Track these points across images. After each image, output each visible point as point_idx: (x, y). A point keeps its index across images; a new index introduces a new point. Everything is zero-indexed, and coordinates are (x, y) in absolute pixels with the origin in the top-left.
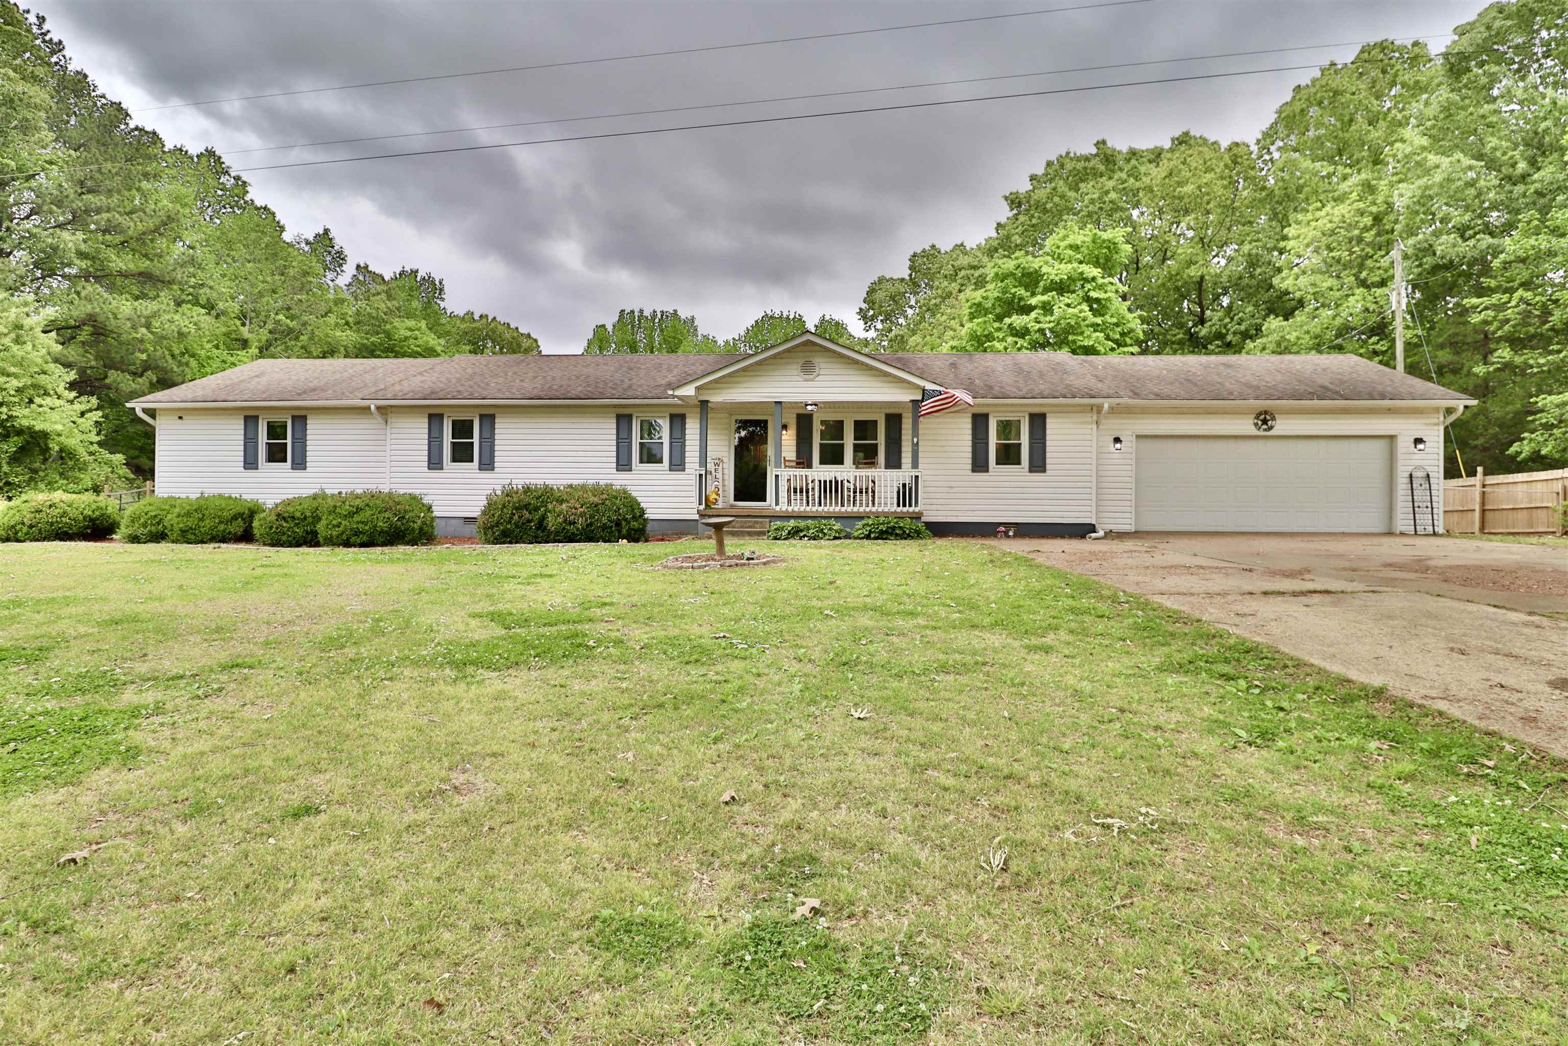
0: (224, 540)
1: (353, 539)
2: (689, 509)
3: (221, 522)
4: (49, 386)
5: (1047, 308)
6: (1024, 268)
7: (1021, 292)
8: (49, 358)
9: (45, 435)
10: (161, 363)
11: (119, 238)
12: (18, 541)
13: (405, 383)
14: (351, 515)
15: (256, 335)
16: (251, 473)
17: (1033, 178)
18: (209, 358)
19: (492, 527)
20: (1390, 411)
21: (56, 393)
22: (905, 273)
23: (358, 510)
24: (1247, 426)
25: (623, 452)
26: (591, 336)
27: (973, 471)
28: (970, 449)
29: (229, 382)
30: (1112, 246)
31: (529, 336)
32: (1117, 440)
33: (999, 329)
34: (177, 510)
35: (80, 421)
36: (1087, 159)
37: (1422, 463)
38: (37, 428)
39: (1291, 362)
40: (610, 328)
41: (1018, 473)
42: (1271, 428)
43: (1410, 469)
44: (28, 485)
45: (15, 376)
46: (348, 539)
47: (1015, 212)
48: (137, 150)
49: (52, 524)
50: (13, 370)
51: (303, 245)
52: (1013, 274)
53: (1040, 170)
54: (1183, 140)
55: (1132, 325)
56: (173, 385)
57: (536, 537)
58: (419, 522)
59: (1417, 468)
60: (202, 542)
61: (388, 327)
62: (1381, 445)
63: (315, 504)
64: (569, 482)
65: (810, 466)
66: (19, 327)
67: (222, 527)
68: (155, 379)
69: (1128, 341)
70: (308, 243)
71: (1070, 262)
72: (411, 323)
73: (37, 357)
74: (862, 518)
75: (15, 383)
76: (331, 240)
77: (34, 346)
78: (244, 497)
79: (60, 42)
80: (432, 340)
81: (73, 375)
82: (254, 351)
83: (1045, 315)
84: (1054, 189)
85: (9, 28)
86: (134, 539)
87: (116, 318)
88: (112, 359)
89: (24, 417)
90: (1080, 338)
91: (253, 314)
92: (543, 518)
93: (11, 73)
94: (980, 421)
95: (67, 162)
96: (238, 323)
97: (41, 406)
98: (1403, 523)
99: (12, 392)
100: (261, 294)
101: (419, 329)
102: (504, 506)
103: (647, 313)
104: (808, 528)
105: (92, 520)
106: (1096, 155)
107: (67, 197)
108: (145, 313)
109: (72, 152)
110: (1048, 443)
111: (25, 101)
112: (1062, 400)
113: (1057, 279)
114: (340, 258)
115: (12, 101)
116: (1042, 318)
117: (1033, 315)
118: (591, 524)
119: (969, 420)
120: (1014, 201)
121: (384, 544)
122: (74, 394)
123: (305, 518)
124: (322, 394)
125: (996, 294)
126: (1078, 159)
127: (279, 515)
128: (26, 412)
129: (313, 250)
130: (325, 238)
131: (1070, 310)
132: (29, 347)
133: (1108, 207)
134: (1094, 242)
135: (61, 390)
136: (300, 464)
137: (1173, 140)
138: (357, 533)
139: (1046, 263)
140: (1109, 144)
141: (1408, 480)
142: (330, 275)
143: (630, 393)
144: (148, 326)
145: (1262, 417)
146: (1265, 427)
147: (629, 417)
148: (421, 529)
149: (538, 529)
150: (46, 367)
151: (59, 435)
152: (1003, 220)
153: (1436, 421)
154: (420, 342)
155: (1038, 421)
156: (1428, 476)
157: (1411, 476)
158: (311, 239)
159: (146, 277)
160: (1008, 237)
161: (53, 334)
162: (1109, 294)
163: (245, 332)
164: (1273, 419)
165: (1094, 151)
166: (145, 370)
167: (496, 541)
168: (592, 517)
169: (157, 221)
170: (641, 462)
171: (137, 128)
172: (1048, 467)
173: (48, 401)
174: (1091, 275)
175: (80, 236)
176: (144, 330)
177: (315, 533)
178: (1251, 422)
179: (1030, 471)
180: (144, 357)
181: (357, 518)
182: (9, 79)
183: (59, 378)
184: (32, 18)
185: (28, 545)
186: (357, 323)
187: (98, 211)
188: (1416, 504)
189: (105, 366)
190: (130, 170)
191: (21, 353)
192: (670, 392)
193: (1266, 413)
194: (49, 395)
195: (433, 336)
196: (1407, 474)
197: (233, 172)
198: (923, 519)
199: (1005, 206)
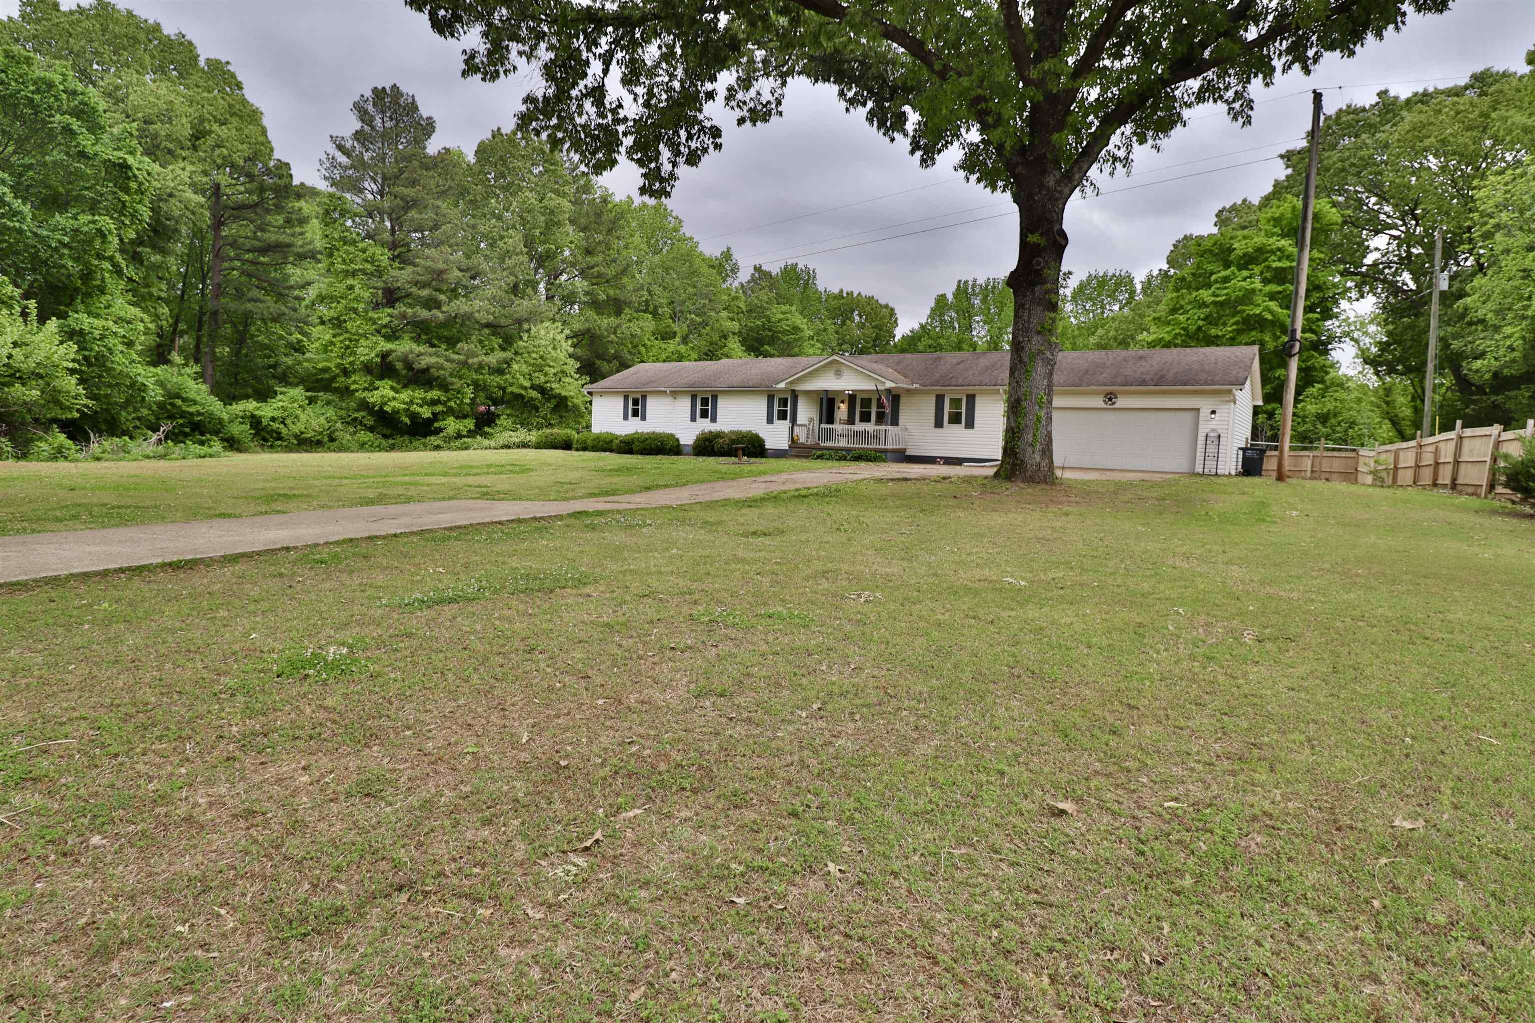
0: (605, 450)
1: (643, 452)
2: (784, 444)
3: (604, 443)
4: (568, 371)
6: (1221, 244)
7: (1213, 267)
8: (567, 356)
9: (566, 398)
12: (540, 448)
13: (687, 378)
14: (643, 441)
15: (680, 328)
18: (653, 346)
19: (695, 449)
21: (571, 375)
23: (646, 439)
24: (1099, 402)
25: (770, 414)
26: (933, 305)
27: (936, 427)
28: (934, 415)
29: (622, 378)
34: (591, 438)
37: (1214, 427)
38: (562, 394)
40: (950, 297)
41: (959, 430)
42: (1114, 404)
43: (1207, 430)
45: (553, 367)
50: (552, 364)
56: (628, 367)
58: (670, 446)
59: (1213, 430)
60: (598, 451)
62: (1189, 415)
63: (633, 436)
65: (853, 423)
66: (554, 340)
67: (605, 445)
70: (716, 259)
72: (784, 308)
73: (562, 356)
74: (855, 450)
75: (553, 371)
77: (561, 350)
78: (617, 433)
81: (578, 365)
87: (600, 329)
88: (598, 353)
89: (557, 388)
92: (715, 444)
94: (940, 399)
96: (671, 321)
97: (564, 382)
98: (1198, 467)
99: (552, 376)
100: (684, 301)
101: (790, 312)
102: (700, 440)
104: (827, 456)
105: (566, 440)
108: (614, 325)
110: (976, 412)
112: (982, 387)
113: (1241, 253)
114: (736, 268)
117: (1213, 289)
119: (934, 399)
121: (654, 455)
122: (578, 376)
123: (629, 443)
127: (621, 441)
128: (558, 386)
129: (719, 264)
130: (727, 254)
132: (559, 351)
135: (572, 373)
136: (644, 418)
138: (645, 449)
141: (1204, 438)
142: (729, 281)
144: (615, 333)
145: (1109, 396)
146: (1110, 403)
147: (774, 396)
148: (669, 449)
149: (711, 450)
150: (567, 361)
151: (572, 398)
154: (789, 322)
155: (971, 399)
156: (1219, 436)
157: (1207, 436)
158: (718, 256)
159: (617, 301)
161: (569, 342)
163: (675, 327)
164: (1116, 397)
165: (1375, 101)
166: (614, 360)
167: (695, 455)
169: (622, 267)
170: (778, 419)
172: (975, 425)
173: (568, 380)
175: (585, 282)
176: (613, 336)
177: (632, 449)
178: (1101, 399)
179: (966, 428)
180: (613, 351)
181: (645, 443)
183: (572, 365)
185: (543, 450)
186: (749, 311)
187: (594, 266)
188: (1207, 455)
189: (596, 358)
191: (555, 355)
192: (776, 386)
193: (1110, 393)
194: (567, 376)
196: (1204, 435)
197: (674, 214)
198: (907, 454)
199: (1281, 163)
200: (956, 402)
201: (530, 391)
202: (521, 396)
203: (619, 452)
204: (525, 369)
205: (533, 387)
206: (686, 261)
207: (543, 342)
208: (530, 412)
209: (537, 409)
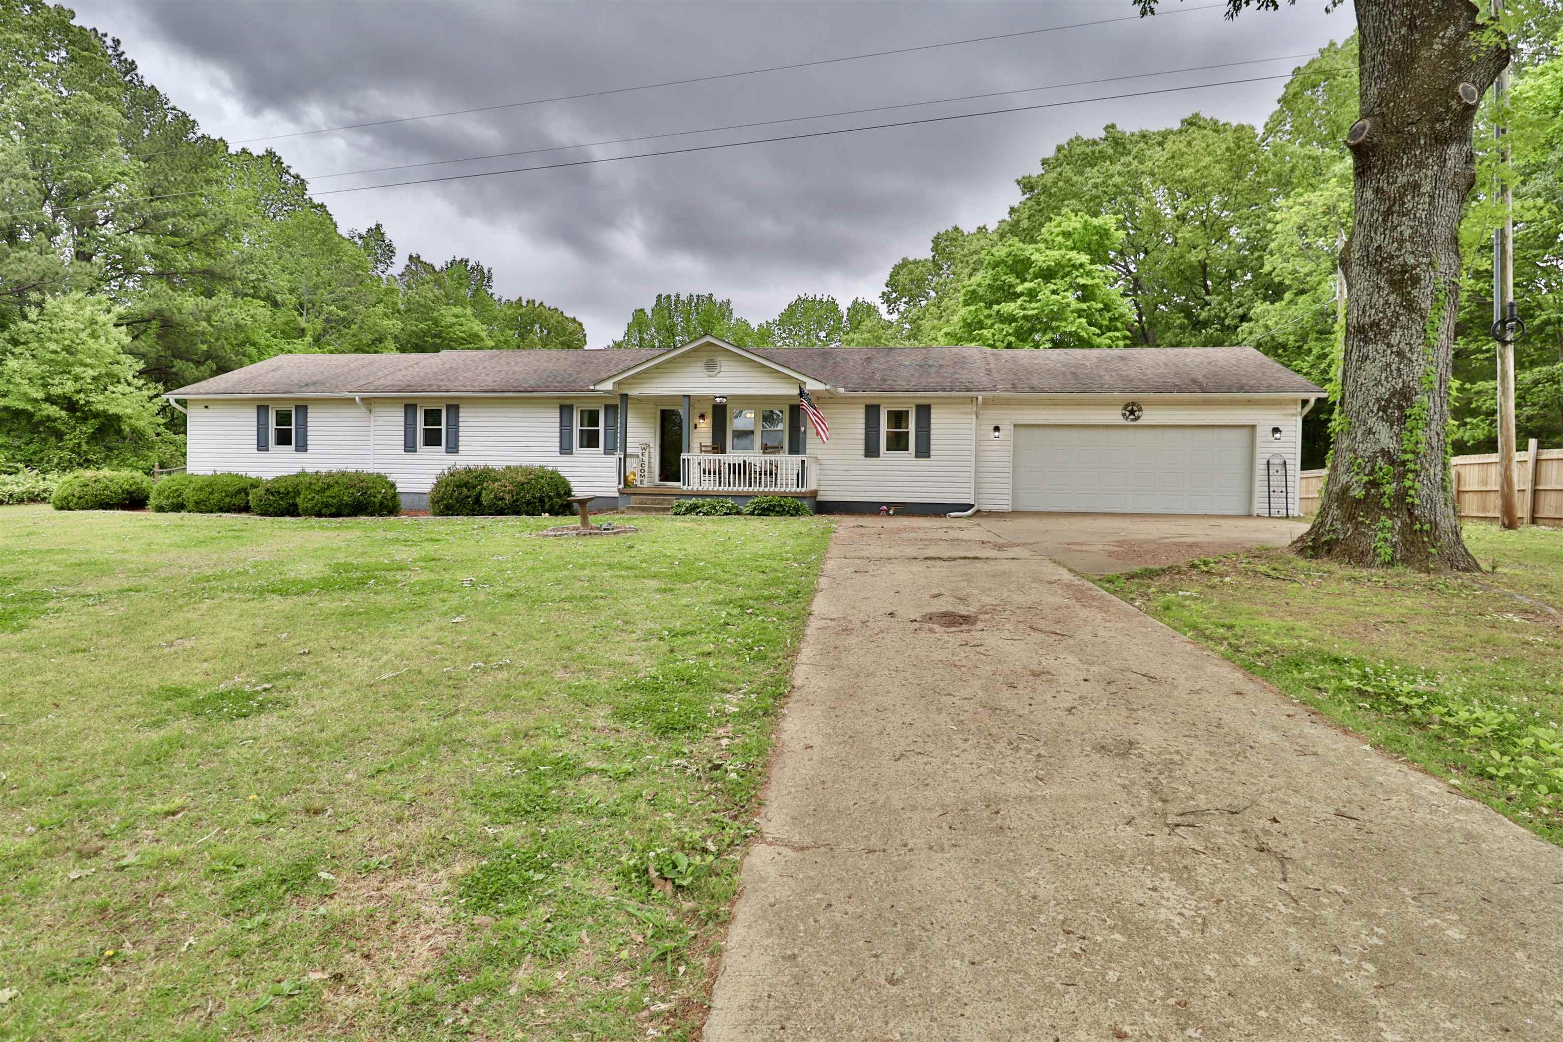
0: (228, 510)
1: (324, 511)
2: (609, 486)
3: (227, 496)
4: (121, 375)
5: (1032, 295)
6: (1015, 255)
7: (1012, 279)
8: (120, 349)
9: (118, 418)
10: (221, 353)
11: (184, 241)
12: (70, 509)
13: (389, 377)
14: (323, 490)
15: (311, 324)
16: (263, 454)
17: (1044, 162)
18: (268, 346)
19: (438, 502)
20: (1250, 403)
21: (126, 381)
22: (929, 255)
23: (329, 486)
24: (1115, 416)
25: (566, 437)
26: (630, 320)
27: (866, 456)
28: (863, 437)
29: (249, 376)
30: (1104, 233)
31: (574, 320)
32: (997, 429)
33: (989, 316)
34: (192, 486)
35: (148, 405)
36: (1095, 143)
38: (110, 412)
39: (1186, 355)
40: (649, 312)
41: (905, 459)
43: (1268, 456)
44: (105, 462)
45: (92, 367)
46: (320, 510)
47: (1028, 196)
48: (201, 159)
49: (96, 496)
50: (89, 361)
51: (356, 239)
52: (1004, 262)
53: (1050, 153)
54: (1192, 122)
55: (1122, 310)
57: (473, 510)
58: (380, 496)
60: (211, 512)
61: (435, 314)
63: (297, 481)
64: (508, 464)
65: (723, 451)
66: (93, 322)
67: (227, 500)
68: (215, 368)
69: (1119, 325)
70: (361, 237)
71: (1060, 249)
72: (458, 310)
73: (109, 349)
74: (750, 497)
75: (91, 372)
76: (383, 234)
77: (107, 339)
78: (249, 474)
79: (133, 62)
80: (477, 327)
81: (141, 365)
82: (309, 339)
83: (1030, 302)
84: (1060, 174)
85: (85, 53)
86: (160, 509)
87: (180, 312)
88: (178, 349)
89: (99, 402)
90: (1064, 324)
91: (310, 305)
92: (480, 494)
93: (87, 95)
94: (872, 412)
95: (137, 173)
96: (296, 313)
97: (113, 392)
98: (1259, 507)
99: (89, 381)
100: (316, 287)
101: (464, 316)
102: (448, 485)
103: (684, 297)
104: (704, 505)
105: (129, 493)
106: (1106, 139)
107: (137, 204)
108: (205, 308)
109: (142, 164)
110: (932, 432)
111: (100, 119)
112: (940, 393)
113: (1044, 265)
114: (390, 251)
115: (88, 120)
116: (1027, 305)
117: (1019, 302)
118: (517, 500)
119: (863, 411)
120: (1027, 185)
121: (349, 515)
122: (142, 382)
123: (288, 493)
124: (320, 388)
125: (988, 282)
126: (1086, 143)
127: (268, 490)
128: (101, 397)
129: (366, 246)
130: (376, 232)
131: (1054, 297)
132: (102, 340)
133: (1111, 190)
134: (1085, 228)
135: (130, 378)
136: (302, 447)
137: (1183, 122)
138: (327, 505)
139: (1037, 250)
140: (1119, 128)
142: (381, 267)
143: (571, 387)
144: (208, 320)
145: (1130, 408)
146: (1132, 417)
147: (571, 407)
148: (381, 503)
149: (475, 503)
150: (118, 358)
151: (130, 418)
152: (1016, 204)
153: (1294, 412)
154: (465, 328)
155: (924, 411)
158: (364, 233)
159: (209, 273)
160: (1018, 222)
161: (124, 328)
162: (1097, 281)
163: (302, 322)
165: (1103, 134)
166: (207, 360)
167: (442, 514)
168: (518, 494)
169: (217, 224)
170: (581, 446)
171: (203, 137)
172: (932, 453)
173: (121, 388)
174: (1078, 262)
175: (149, 239)
176: (204, 324)
177: (295, 505)
179: (916, 456)
180: (205, 347)
181: (327, 493)
182: (86, 101)
183: (130, 366)
184: (109, 42)
185: (77, 512)
186: (409, 310)
187: (165, 216)
189: (173, 356)
190: (193, 179)
191: (96, 346)
192: (592, 387)
194: (119, 382)
195: (478, 322)
196: (1265, 461)
197: (293, 171)
198: (819, 499)
199: (1018, 190)
200: (898, 418)
201: (46, 406)
202: (29, 415)
203: (264, 513)
204: (33, 367)
205: (50, 399)
206: (318, 231)
207: (70, 324)
208: (45, 441)
209: (59, 436)
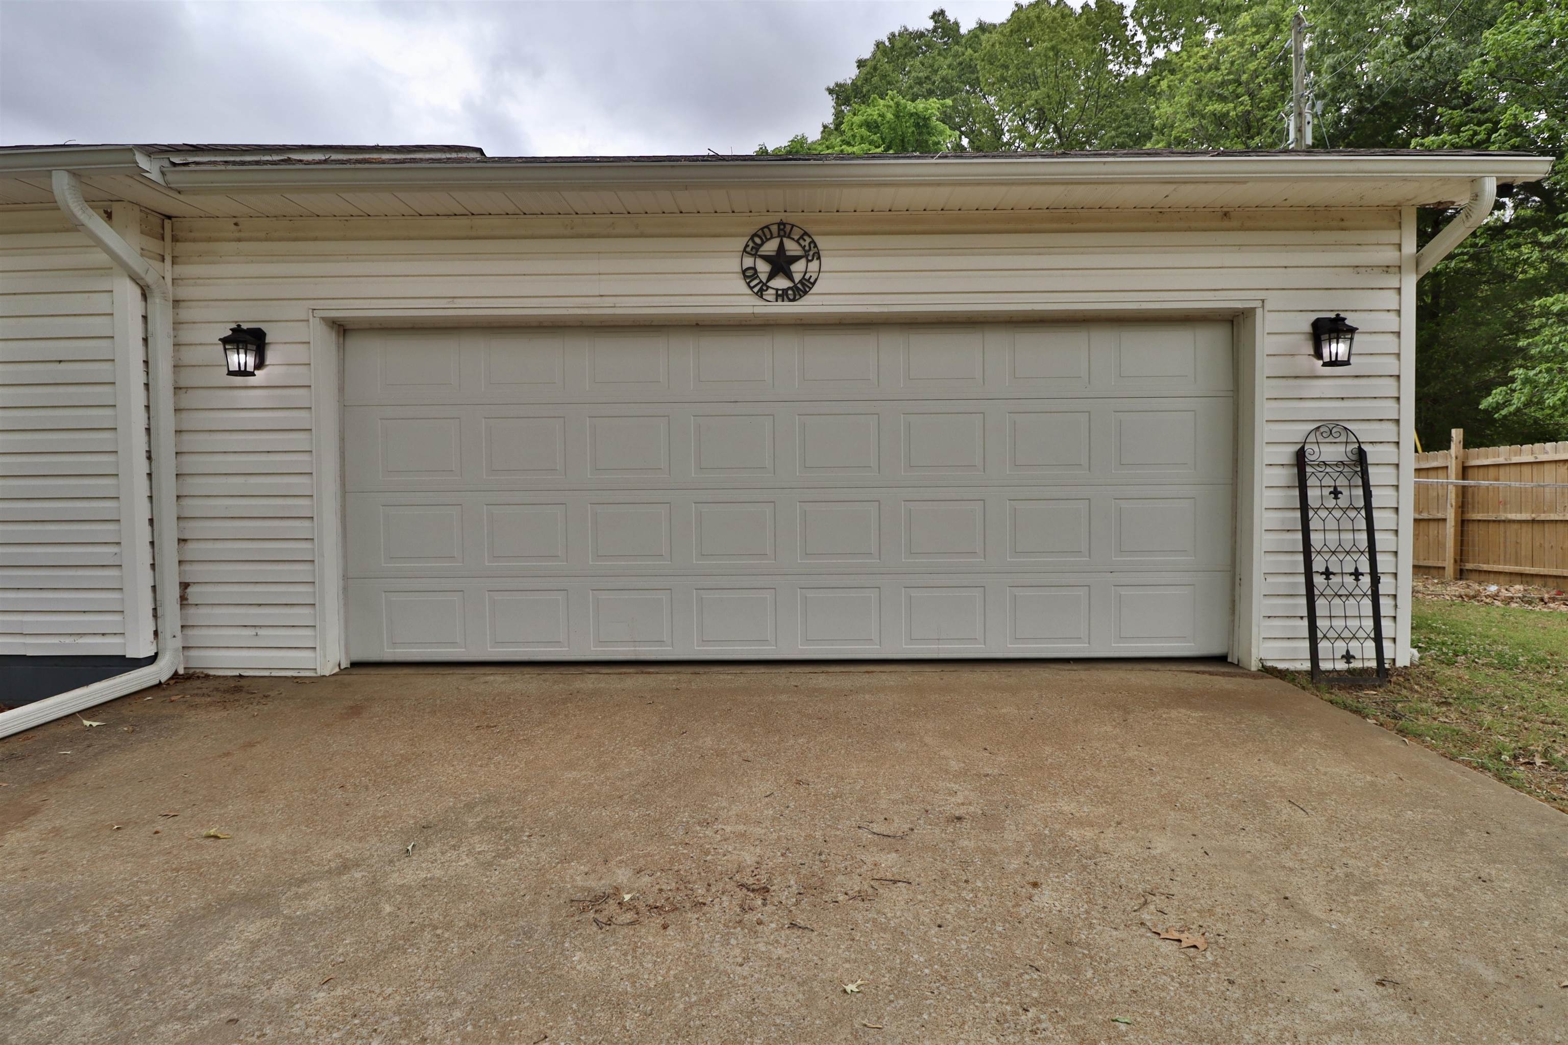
42: (802, 289)
141: (1287, 475)
145: (771, 247)
146: (781, 283)
156: (1361, 456)
157: (1300, 460)
164: (812, 253)
178: (733, 264)
188: (1318, 565)
193: (784, 230)
